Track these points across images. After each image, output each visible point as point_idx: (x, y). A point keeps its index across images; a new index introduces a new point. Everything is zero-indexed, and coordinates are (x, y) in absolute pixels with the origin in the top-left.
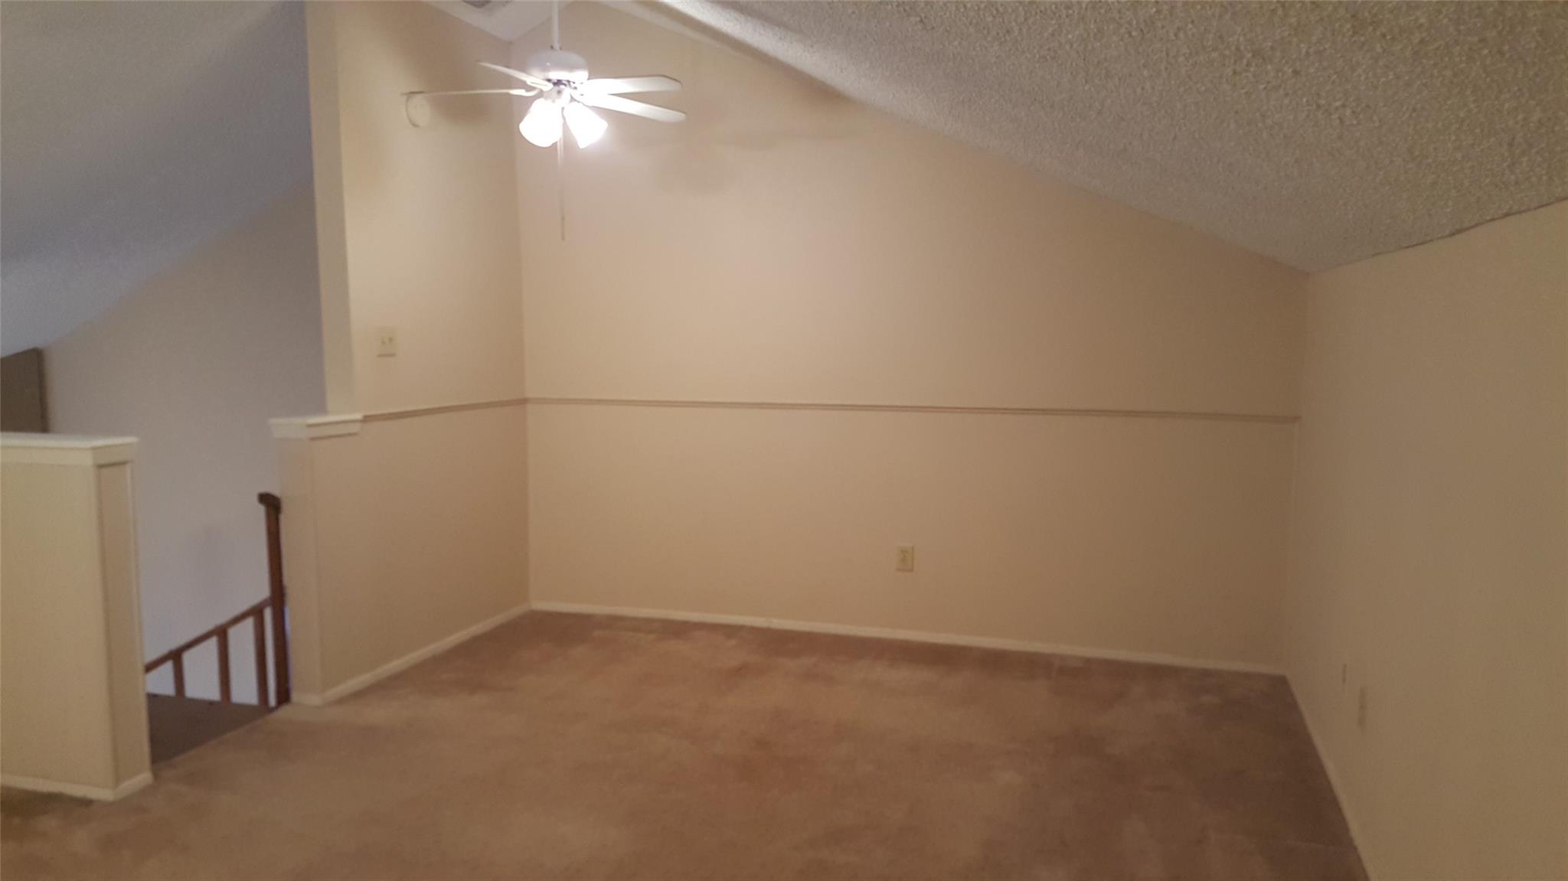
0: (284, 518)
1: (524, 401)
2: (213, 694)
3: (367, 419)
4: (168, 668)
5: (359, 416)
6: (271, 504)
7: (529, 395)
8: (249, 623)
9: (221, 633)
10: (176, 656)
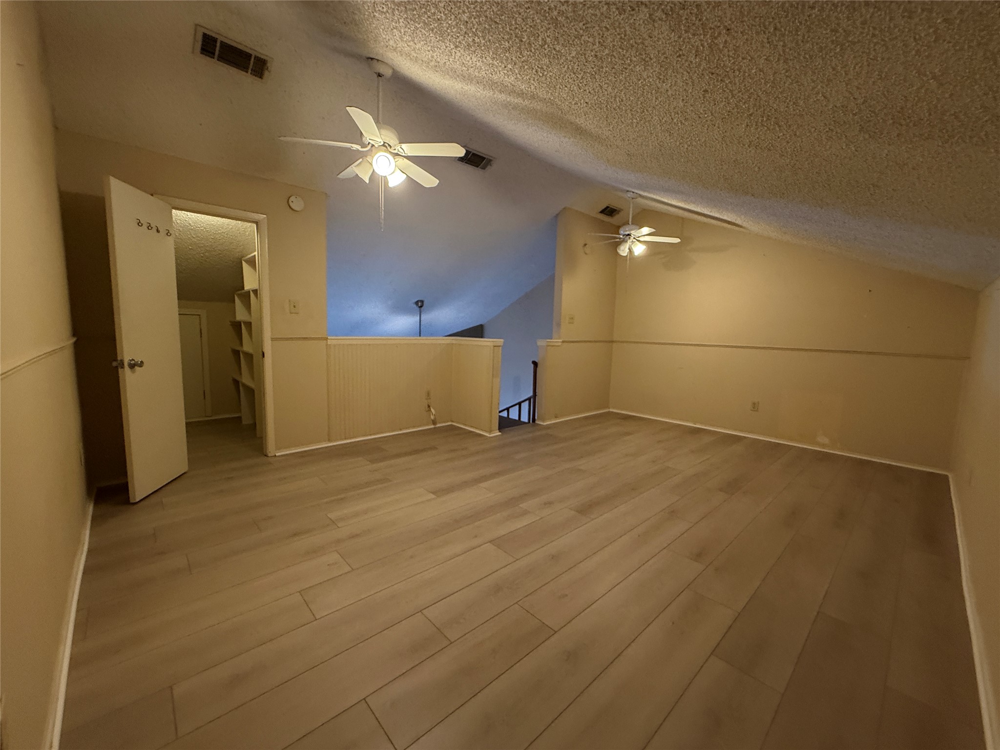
0: (538, 369)
1: (612, 342)
2: (517, 418)
3: (563, 342)
4: (506, 411)
5: (561, 341)
6: (535, 364)
7: (614, 339)
8: (527, 402)
9: (520, 404)
10: (508, 409)
